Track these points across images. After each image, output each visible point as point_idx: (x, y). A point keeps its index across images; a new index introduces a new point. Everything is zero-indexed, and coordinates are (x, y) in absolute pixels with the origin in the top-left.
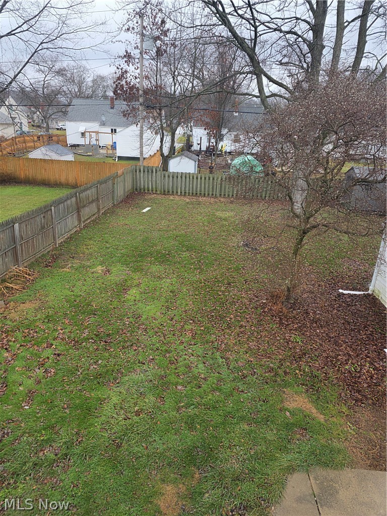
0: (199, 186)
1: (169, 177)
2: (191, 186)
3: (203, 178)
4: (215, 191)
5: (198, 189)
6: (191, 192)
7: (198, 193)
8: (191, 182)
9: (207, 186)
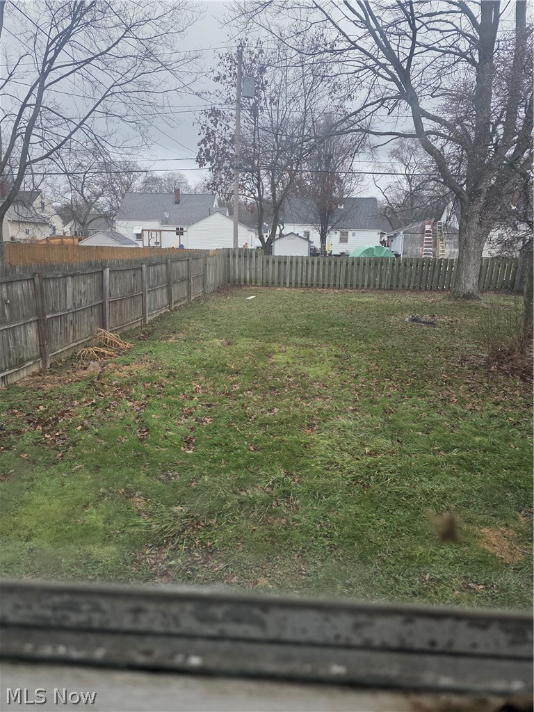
0: (315, 274)
1: (274, 263)
2: (304, 274)
3: (321, 263)
4: (337, 279)
5: (315, 278)
6: (304, 282)
7: (315, 283)
8: (305, 269)
9: (327, 273)
